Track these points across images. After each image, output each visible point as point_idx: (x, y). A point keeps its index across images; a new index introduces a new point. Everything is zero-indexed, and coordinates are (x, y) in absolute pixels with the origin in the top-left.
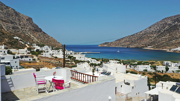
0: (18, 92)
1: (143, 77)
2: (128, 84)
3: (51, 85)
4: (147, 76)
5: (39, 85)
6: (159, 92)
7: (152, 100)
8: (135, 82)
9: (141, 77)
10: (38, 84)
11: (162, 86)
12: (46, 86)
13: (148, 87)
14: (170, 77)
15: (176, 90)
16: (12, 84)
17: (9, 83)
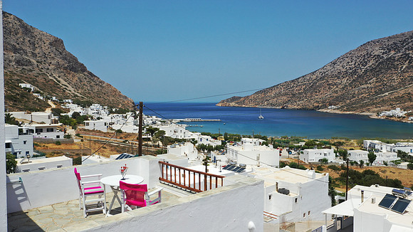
0: (39, 212)
1: (319, 176)
2: (284, 192)
3: (115, 197)
4: (327, 174)
5: (88, 196)
6: (355, 210)
7: (339, 228)
8: (300, 187)
9: (314, 176)
10: (85, 194)
11: (362, 197)
12: (103, 199)
13: (329, 199)
14: (377, 175)
15: (393, 204)
16: (24, 194)
17: (17, 192)
